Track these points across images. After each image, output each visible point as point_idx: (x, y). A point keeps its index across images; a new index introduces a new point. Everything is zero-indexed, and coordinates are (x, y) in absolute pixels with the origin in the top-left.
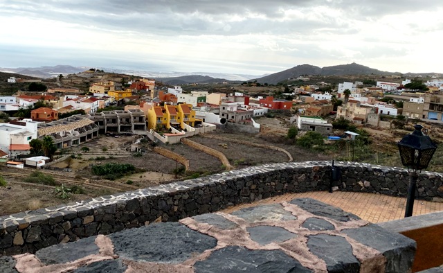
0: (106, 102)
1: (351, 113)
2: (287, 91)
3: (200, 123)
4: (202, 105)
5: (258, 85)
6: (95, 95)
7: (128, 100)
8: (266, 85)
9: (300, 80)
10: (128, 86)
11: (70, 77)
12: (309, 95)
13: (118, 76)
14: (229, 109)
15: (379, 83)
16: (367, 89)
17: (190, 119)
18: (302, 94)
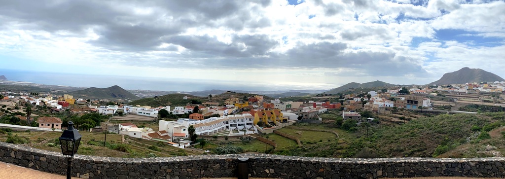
0: (233, 110)
1: (371, 107)
2: (341, 97)
3: (286, 120)
4: (289, 109)
5: (326, 95)
6: (227, 106)
7: (245, 109)
8: (330, 95)
9: (350, 91)
10: (247, 100)
11: (216, 96)
12: (352, 99)
13: (243, 94)
14: (303, 111)
15: (388, 91)
16: (382, 94)
17: (280, 118)
18: (349, 99)
